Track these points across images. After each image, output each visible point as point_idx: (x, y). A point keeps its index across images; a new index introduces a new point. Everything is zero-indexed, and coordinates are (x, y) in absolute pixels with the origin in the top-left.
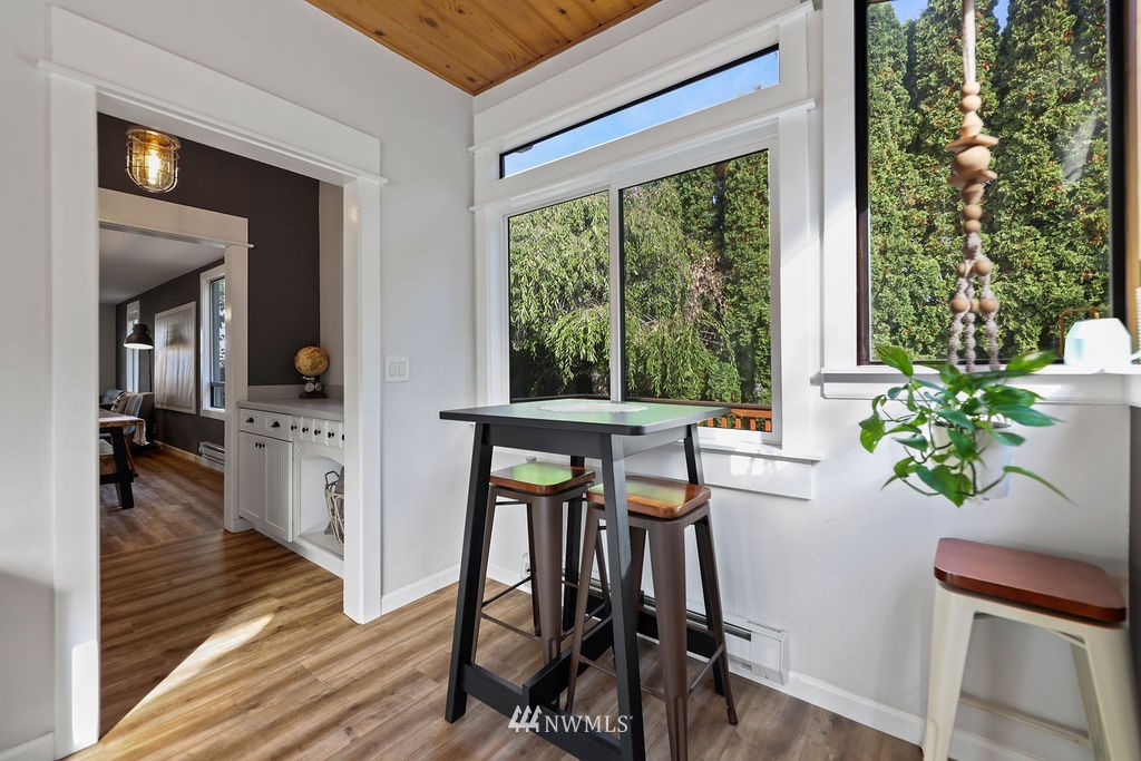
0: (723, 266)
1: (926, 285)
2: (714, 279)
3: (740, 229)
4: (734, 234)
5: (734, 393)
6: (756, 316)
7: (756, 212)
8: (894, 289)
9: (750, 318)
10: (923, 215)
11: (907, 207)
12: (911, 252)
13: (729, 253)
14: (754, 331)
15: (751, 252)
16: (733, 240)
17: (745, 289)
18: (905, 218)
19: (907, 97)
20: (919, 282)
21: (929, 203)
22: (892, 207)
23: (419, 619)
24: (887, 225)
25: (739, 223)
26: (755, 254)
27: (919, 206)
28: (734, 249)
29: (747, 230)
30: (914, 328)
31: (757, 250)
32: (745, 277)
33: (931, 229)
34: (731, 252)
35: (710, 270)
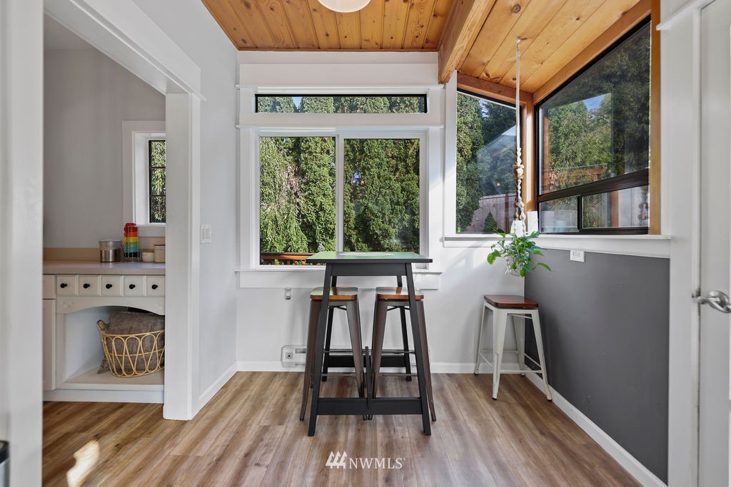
0: (300, 173)
1: (396, 196)
2: (294, 181)
3: (310, 153)
4: (307, 155)
5: (305, 249)
6: (318, 204)
7: (319, 145)
8: (384, 196)
9: (315, 205)
10: (394, 162)
11: (388, 158)
12: (390, 179)
13: (303, 166)
14: (317, 213)
15: (316, 167)
16: (306, 159)
17: (313, 189)
18: (388, 162)
19: (388, 104)
20: (393, 194)
21: (397, 157)
22: (383, 156)
23: (229, 403)
24: (380, 164)
25: (310, 150)
26: (318, 169)
27: (393, 157)
28: (306, 164)
29: (314, 154)
30: (391, 216)
31: (319, 167)
32: (313, 182)
33: (397, 169)
34: (304, 166)
35: (292, 174)
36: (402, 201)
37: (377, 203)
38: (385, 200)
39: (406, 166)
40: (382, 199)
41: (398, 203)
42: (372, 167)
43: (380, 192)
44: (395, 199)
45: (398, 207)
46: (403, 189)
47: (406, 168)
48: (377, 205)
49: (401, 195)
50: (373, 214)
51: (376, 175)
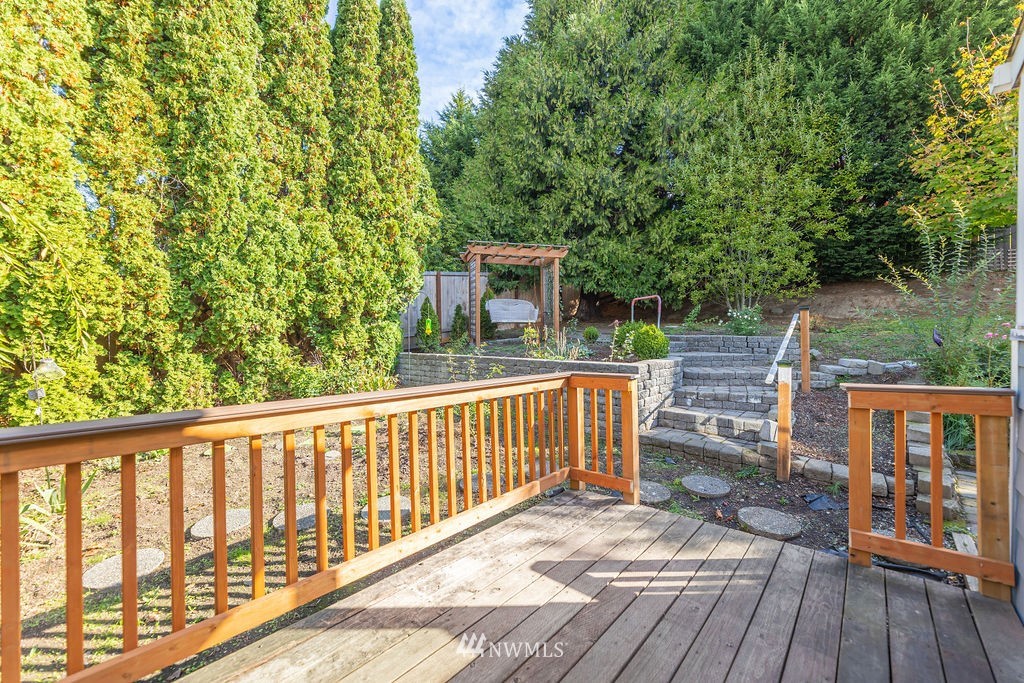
10: (277, 173)
18: (265, 170)
21: (285, 165)
27: (276, 162)
36: (300, 259)
37: (242, 257)
38: (266, 253)
39: (307, 191)
40: (259, 251)
41: (292, 264)
42: (229, 169)
43: (250, 233)
44: (288, 256)
45: (292, 274)
46: (304, 238)
47: (305, 193)
48: (243, 261)
49: (299, 249)
50: (233, 281)
51: (238, 192)
